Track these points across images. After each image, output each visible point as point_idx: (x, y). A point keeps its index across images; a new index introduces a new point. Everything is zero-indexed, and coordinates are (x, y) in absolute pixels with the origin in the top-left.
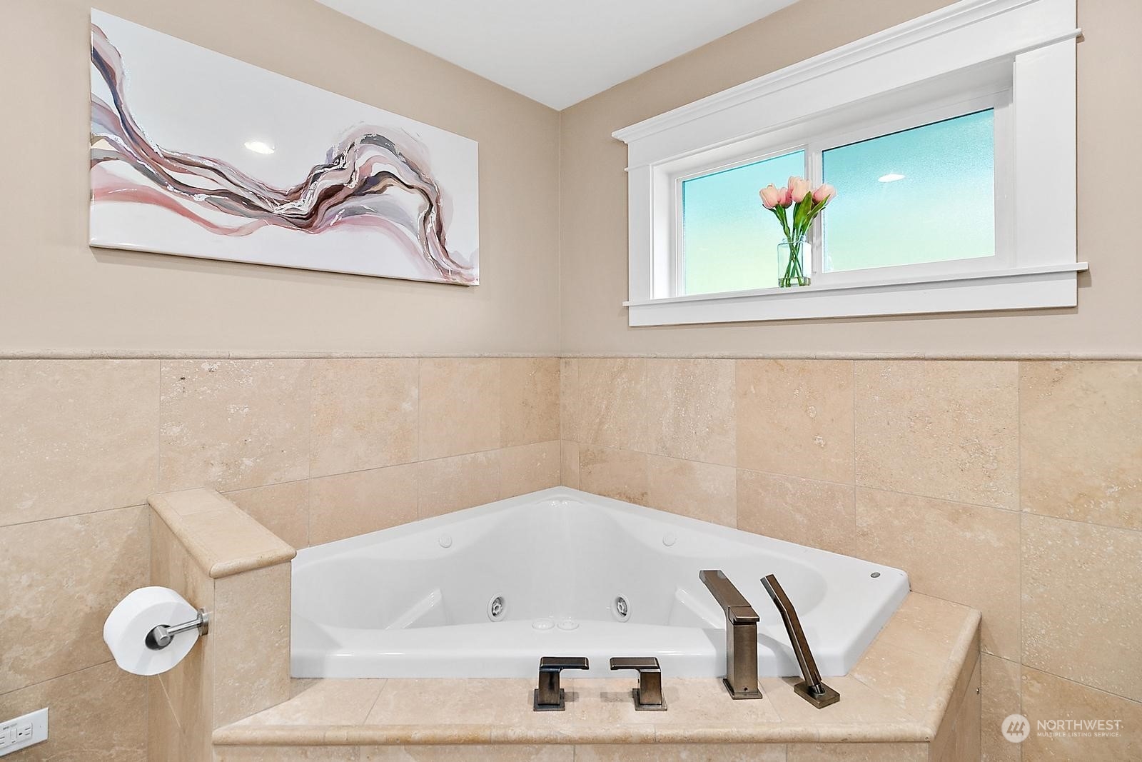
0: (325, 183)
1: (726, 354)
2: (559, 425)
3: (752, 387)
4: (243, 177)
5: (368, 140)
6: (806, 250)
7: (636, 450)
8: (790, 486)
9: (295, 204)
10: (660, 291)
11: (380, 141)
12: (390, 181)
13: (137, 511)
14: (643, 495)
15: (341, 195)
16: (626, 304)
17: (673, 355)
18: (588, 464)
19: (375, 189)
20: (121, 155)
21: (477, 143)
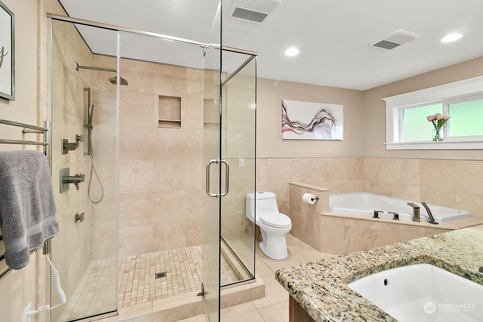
0: (314, 122)
1: (417, 158)
2: (363, 175)
3: (425, 166)
4: (302, 123)
5: (321, 111)
6: (441, 132)
7: (388, 182)
8: (436, 192)
9: (309, 127)
10: (396, 140)
11: (324, 110)
12: (325, 119)
13: (288, 185)
14: (391, 194)
15: (317, 124)
16: (385, 144)
17: (400, 157)
18: (373, 186)
19: (323, 121)
20: (287, 123)
21: (343, 105)
